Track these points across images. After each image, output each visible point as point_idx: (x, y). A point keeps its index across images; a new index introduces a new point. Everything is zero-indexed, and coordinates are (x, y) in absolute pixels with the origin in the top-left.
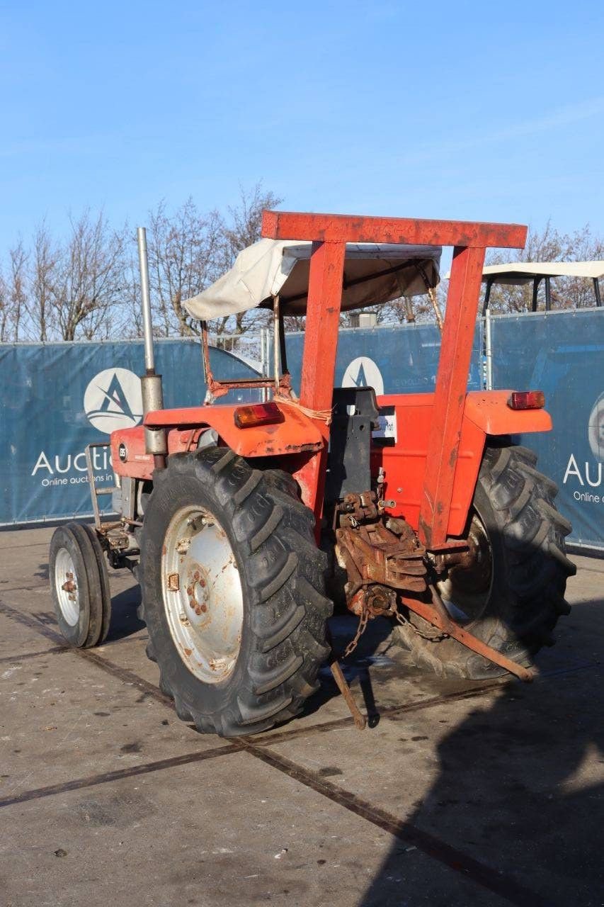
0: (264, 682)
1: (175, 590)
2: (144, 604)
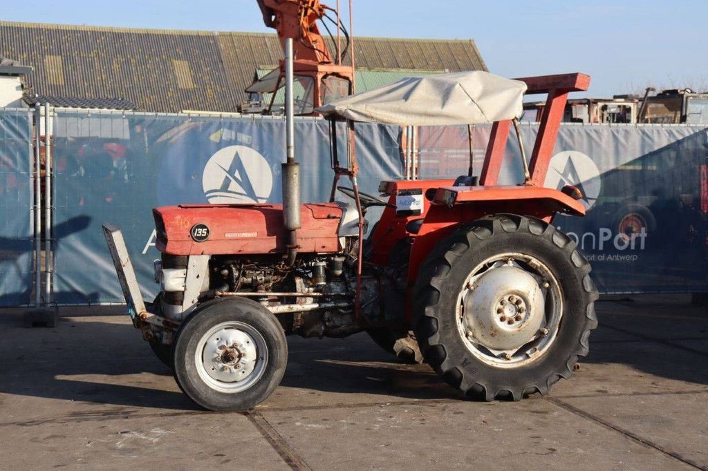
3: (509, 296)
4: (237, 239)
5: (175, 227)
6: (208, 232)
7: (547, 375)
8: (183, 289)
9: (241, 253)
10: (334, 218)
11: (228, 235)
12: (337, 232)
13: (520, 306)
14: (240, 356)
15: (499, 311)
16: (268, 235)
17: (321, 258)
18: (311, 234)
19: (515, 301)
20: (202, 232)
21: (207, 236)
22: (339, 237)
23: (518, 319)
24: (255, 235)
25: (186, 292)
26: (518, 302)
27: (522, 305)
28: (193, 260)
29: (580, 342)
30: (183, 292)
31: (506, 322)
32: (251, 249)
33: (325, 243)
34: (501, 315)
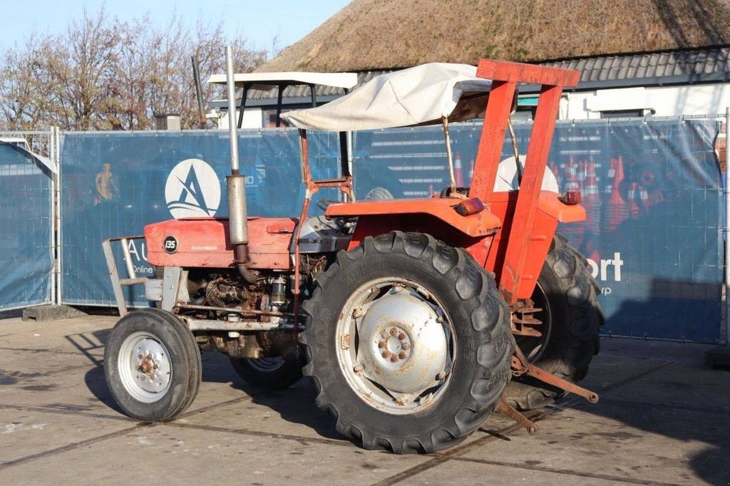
0: (485, 401)
1: (347, 349)
2: (314, 363)
3: (391, 328)
4: (200, 252)
5: (152, 238)
6: (176, 243)
7: (431, 429)
8: (160, 299)
9: (204, 266)
10: (286, 233)
11: (193, 248)
12: (289, 249)
13: (404, 341)
14: (155, 367)
15: (380, 346)
16: (227, 249)
17: (276, 275)
18: (265, 249)
19: (398, 334)
20: (171, 244)
21: (175, 248)
22: (290, 254)
23: (401, 356)
24: (215, 248)
25: (163, 302)
26: (401, 338)
27: (406, 340)
28: (167, 272)
29: (470, 393)
30: (161, 302)
31: (389, 359)
32: (213, 263)
33: (277, 259)
34: (383, 349)
